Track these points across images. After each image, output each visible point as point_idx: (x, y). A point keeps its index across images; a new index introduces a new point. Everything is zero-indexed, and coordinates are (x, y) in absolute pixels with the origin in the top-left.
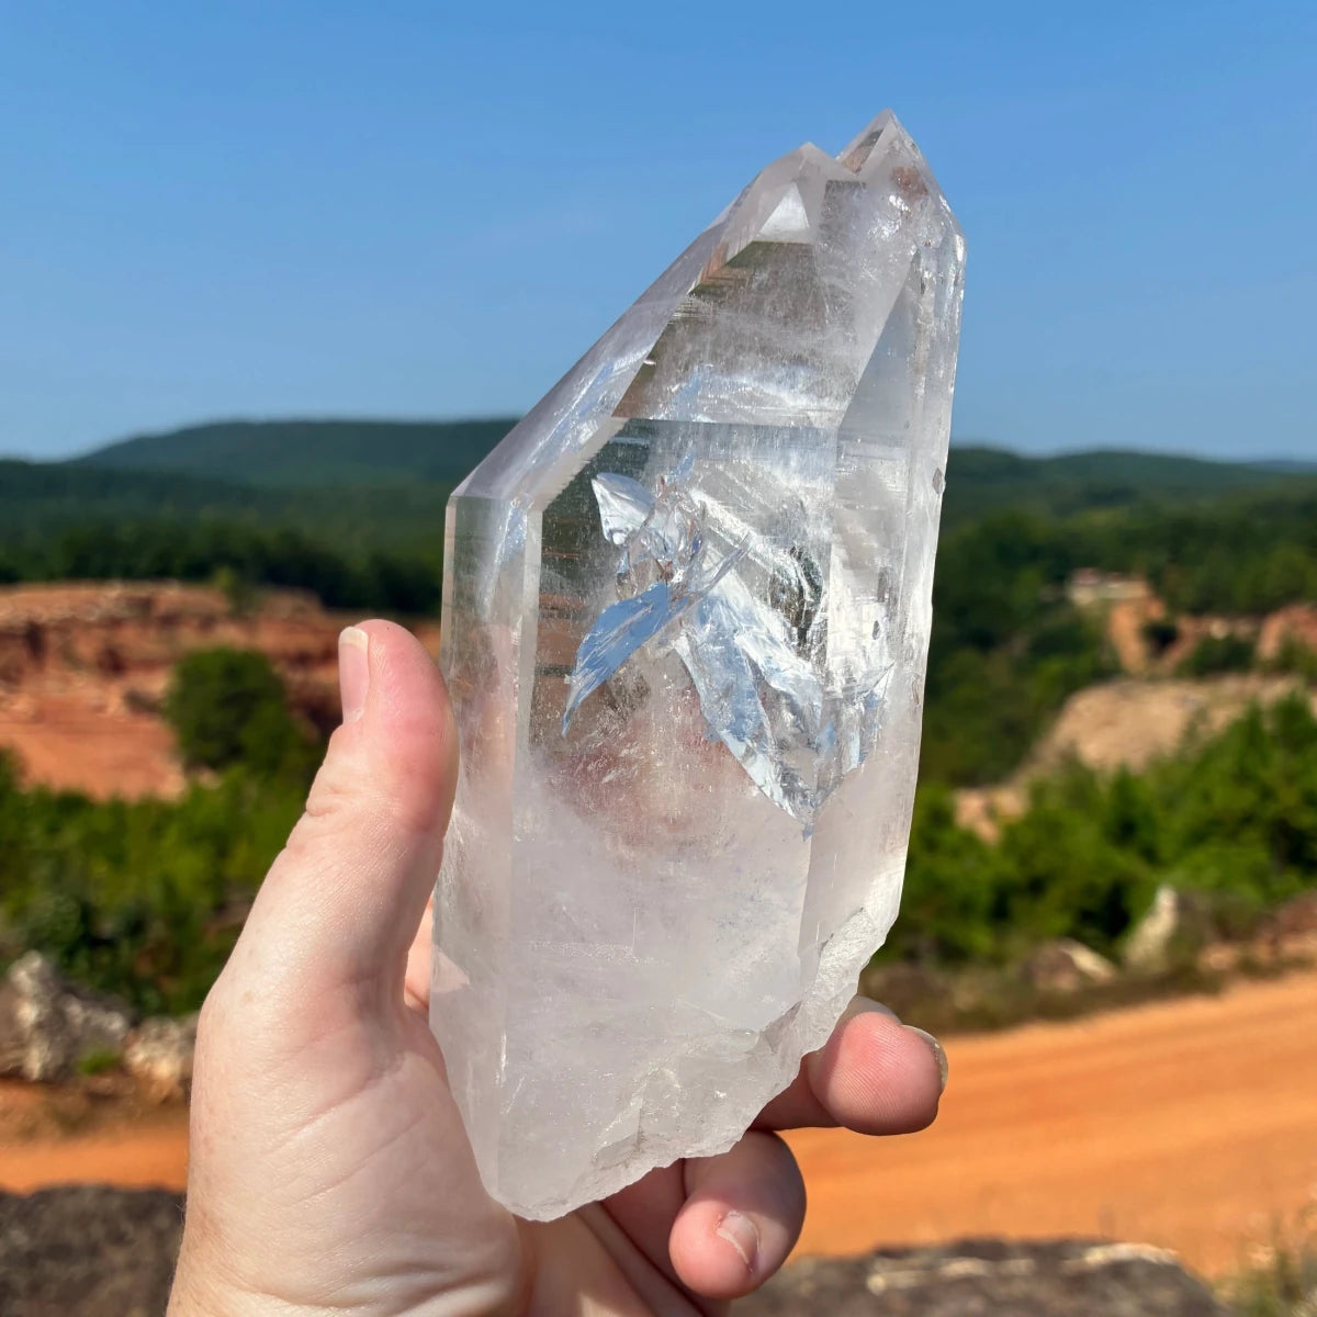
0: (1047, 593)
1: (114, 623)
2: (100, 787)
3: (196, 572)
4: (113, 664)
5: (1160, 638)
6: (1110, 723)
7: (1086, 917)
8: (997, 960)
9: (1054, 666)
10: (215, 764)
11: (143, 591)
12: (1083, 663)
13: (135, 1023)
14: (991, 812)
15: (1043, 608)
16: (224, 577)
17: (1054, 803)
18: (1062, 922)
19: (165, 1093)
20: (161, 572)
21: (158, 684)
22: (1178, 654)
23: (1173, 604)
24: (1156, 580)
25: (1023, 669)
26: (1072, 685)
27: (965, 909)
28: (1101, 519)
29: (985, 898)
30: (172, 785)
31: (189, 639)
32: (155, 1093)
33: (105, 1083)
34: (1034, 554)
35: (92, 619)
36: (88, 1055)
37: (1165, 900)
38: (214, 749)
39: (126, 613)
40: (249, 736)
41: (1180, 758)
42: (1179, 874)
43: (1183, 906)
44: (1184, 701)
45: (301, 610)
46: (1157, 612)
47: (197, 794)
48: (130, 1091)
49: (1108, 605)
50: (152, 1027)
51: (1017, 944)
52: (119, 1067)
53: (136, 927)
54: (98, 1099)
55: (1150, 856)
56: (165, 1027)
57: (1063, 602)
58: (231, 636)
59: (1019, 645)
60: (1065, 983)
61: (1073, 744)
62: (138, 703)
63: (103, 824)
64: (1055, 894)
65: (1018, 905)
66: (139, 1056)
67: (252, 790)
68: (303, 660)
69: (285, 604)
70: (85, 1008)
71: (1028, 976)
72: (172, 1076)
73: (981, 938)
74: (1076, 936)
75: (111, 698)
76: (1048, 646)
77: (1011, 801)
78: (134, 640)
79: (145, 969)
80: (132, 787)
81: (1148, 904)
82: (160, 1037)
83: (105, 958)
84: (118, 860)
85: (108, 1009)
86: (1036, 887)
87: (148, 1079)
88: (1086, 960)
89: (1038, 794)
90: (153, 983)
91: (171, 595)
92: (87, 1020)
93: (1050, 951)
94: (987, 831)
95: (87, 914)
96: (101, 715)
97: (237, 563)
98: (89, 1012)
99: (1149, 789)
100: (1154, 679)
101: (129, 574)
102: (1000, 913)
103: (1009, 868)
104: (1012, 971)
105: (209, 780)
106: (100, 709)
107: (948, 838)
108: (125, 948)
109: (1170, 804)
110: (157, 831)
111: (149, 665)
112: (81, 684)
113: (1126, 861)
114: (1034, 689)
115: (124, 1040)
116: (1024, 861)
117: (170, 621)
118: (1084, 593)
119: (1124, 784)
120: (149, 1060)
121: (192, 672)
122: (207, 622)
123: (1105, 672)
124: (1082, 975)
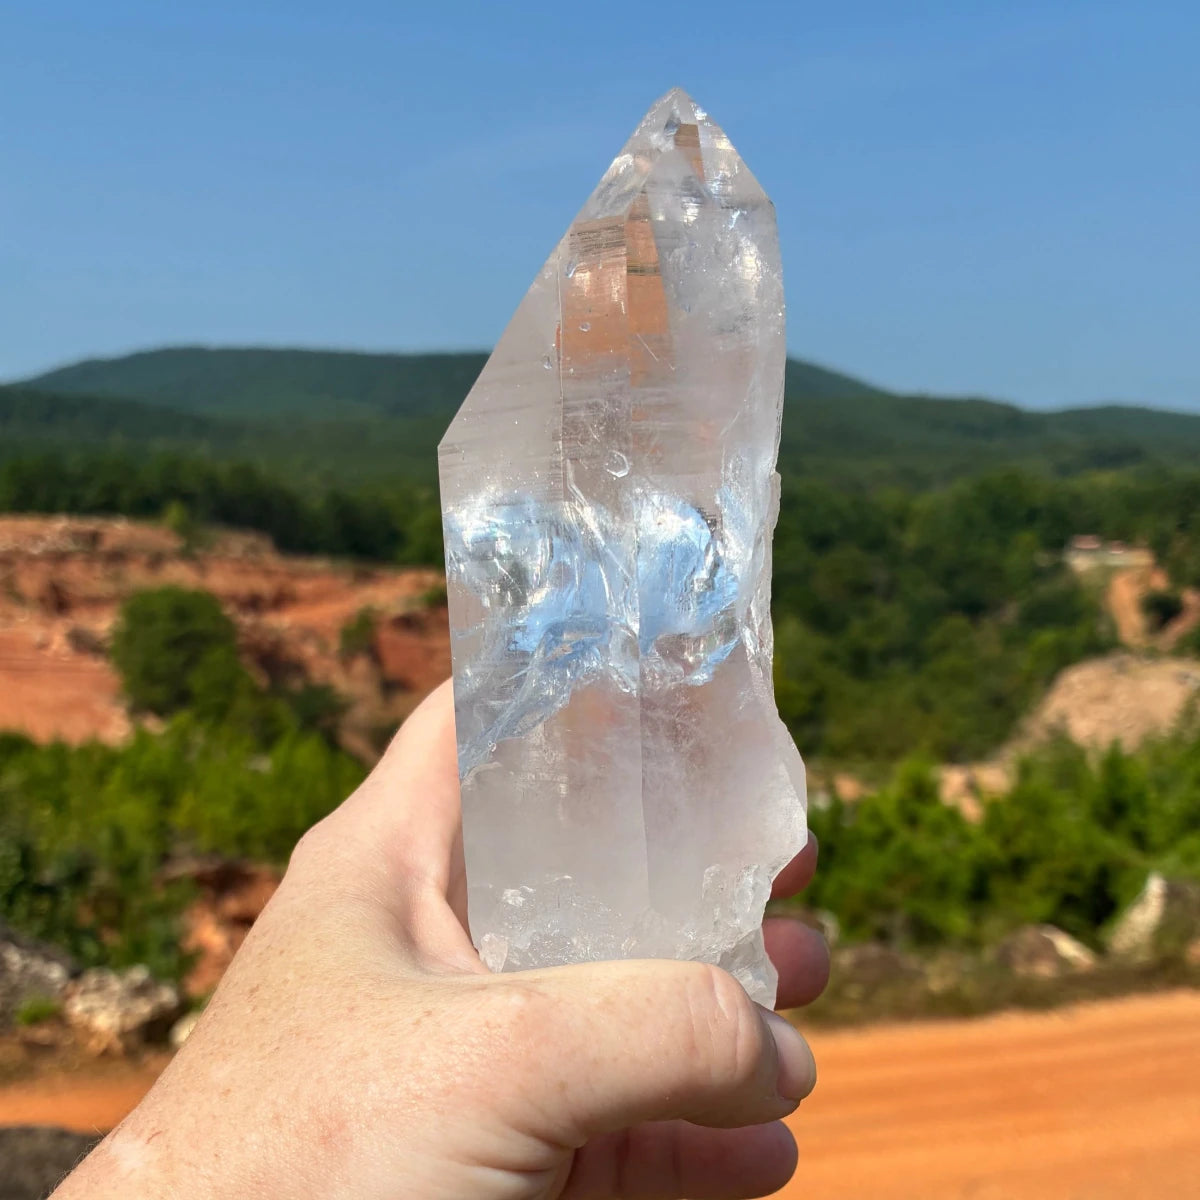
0: (1043, 559)
1: (59, 557)
2: (41, 729)
3: (146, 508)
4: (58, 602)
5: (1162, 610)
6: (1104, 698)
7: (1068, 901)
8: (973, 944)
9: (1047, 637)
10: (161, 711)
11: (90, 525)
12: (1080, 634)
13: (75, 975)
14: (973, 788)
15: (1038, 574)
16: (174, 513)
17: (1040, 782)
18: (1043, 906)
19: (103, 1046)
20: (109, 507)
21: (103, 624)
22: (1178, 629)
23: (1178, 576)
24: (1160, 550)
25: (1013, 640)
26: (1065, 658)
27: (942, 888)
28: (1106, 479)
29: (963, 879)
30: (117, 730)
31: (137, 576)
32: (95, 1046)
33: (43, 1034)
34: (1032, 516)
35: (35, 551)
36: (25, 1004)
37: (1155, 887)
38: (159, 693)
39: (71, 547)
40: (197, 681)
41: (1177, 740)
42: (1171, 860)
43: (1172, 895)
44: (1182, 678)
45: (253, 549)
46: (1160, 582)
47: (142, 739)
48: (68, 1042)
49: (1109, 572)
50: (91, 979)
51: (993, 926)
52: (57, 1017)
53: (79, 876)
54: (35, 1049)
55: (1140, 840)
56: (104, 978)
57: (1060, 568)
58: (180, 575)
59: (1011, 612)
60: (1045, 970)
61: (1063, 718)
62: (82, 642)
63: (46, 767)
64: (1038, 876)
65: (998, 887)
66: (78, 1007)
67: (199, 738)
68: (254, 603)
69: (238, 543)
70: (23, 957)
71: (1005, 960)
72: (111, 1028)
73: (958, 921)
74: (1056, 922)
75: (57, 636)
76: (1040, 615)
77: (996, 777)
78: (80, 576)
79: (86, 918)
80: (76, 731)
81: (1137, 891)
82: (100, 988)
83: (44, 904)
84: (60, 804)
85: (49, 959)
86: (1018, 867)
87: (89, 1032)
88: (1068, 947)
89: (1025, 770)
90: (94, 934)
91: (119, 530)
92: (25, 968)
93: (1029, 936)
94: (971, 810)
95: (28, 859)
96: (43, 652)
97: (187, 498)
98: (28, 961)
99: (1141, 770)
100: (1153, 655)
101: (75, 508)
102: (978, 894)
103: (992, 847)
104: (989, 954)
105: (154, 725)
106: (43, 646)
107: (929, 813)
108: (66, 895)
109: (1162, 786)
110: (101, 778)
111: (95, 602)
112: (22, 620)
113: (1115, 845)
114: (1024, 661)
115: (64, 988)
116: (1006, 841)
117: (118, 557)
118: (1082, 561)
119: (1114, 762)
120: (90, 1011)
121: (139, 612)
122: (156, 561)
123: (1101, 647)
124: (1063, 962)
